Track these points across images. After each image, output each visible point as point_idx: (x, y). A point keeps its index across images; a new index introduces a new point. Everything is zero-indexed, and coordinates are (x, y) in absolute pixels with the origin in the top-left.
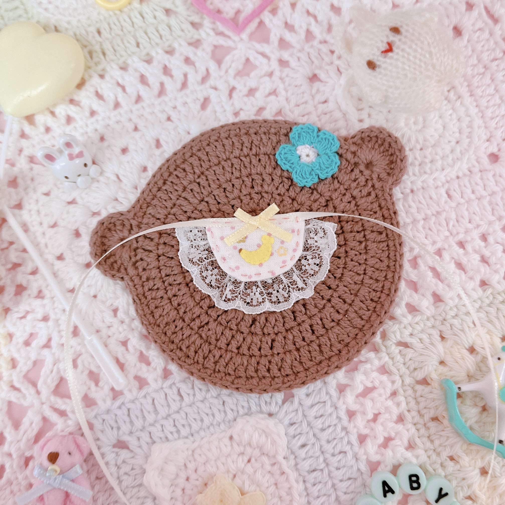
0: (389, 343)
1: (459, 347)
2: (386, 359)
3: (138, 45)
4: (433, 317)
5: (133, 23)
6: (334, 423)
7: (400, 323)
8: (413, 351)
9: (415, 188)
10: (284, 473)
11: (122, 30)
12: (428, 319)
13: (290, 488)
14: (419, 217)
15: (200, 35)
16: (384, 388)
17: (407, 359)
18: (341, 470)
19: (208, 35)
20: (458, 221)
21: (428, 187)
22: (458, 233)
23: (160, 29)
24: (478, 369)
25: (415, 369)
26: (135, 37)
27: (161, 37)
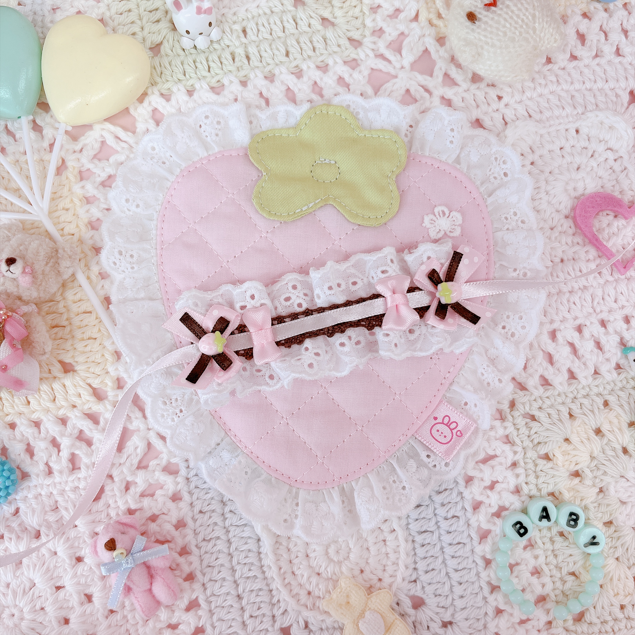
0: (516, 413)
1: (586, 427)
2: (511, 429)
3: (287, 55)
4: (565, 393)
5: (284, 27)
6: (451, 487)
7: (532, 394)
8: (539, 425)
9: (565, 258)
10: (394, 530)
11: (271, 34)
12: (559, 395)
13: (398, 546)
14: (565, 289)
15: (358, 54)
16: (506, 458)
17: (533, 432)
18: (452, 534)
19: (367, 55)
20: (603, 299)
21: (579, 258)
22: (601, 311)
23: (314, 39)
24: (602, 451)
25: (539, 443)
26: (285, 44)
27: (314, 50)
